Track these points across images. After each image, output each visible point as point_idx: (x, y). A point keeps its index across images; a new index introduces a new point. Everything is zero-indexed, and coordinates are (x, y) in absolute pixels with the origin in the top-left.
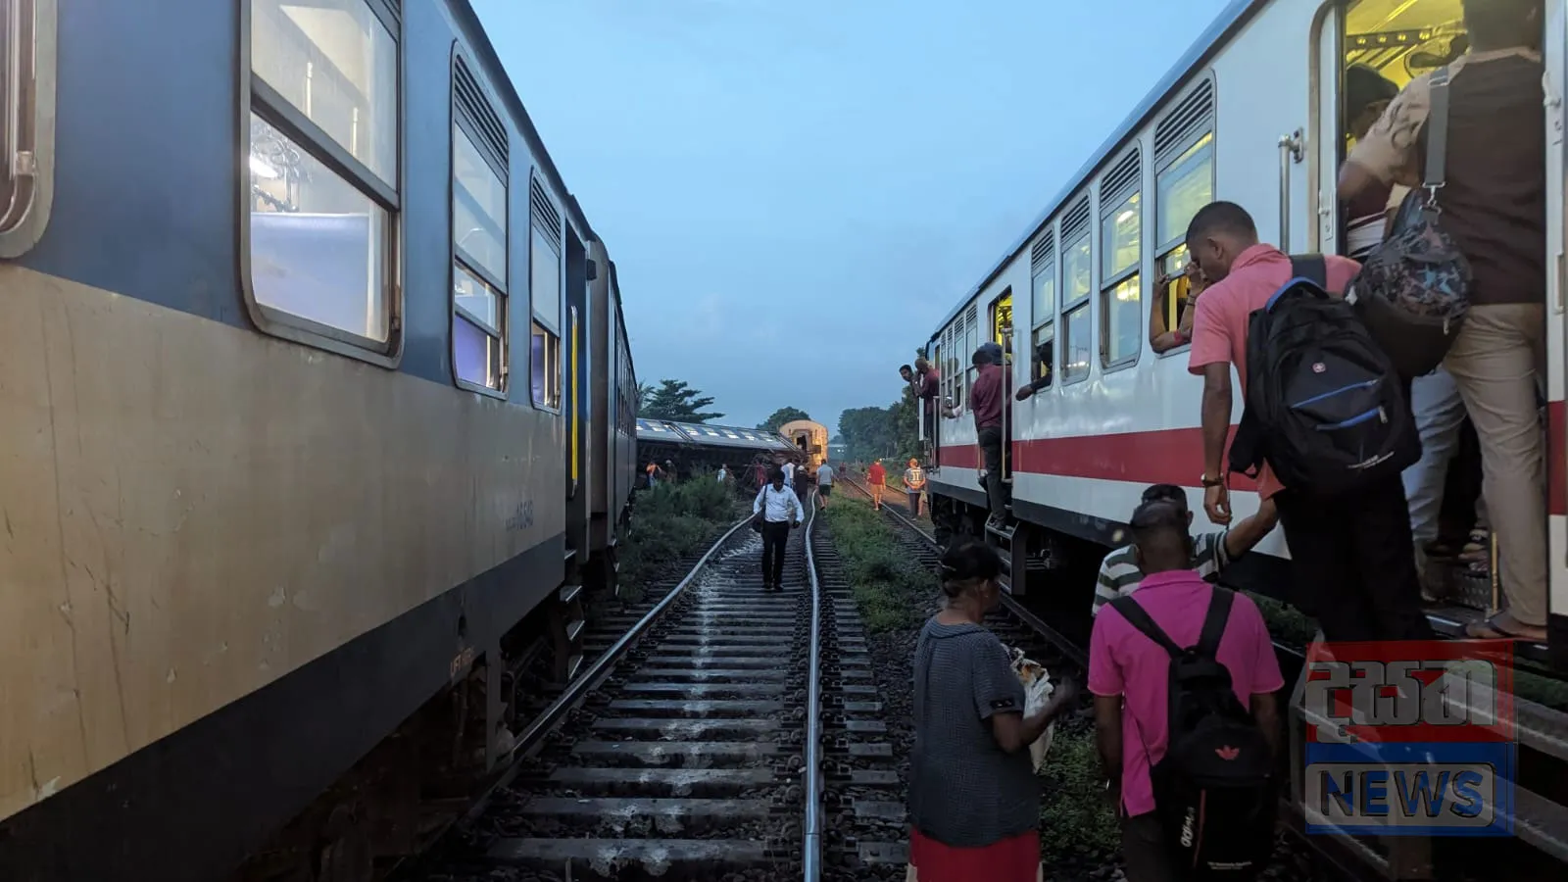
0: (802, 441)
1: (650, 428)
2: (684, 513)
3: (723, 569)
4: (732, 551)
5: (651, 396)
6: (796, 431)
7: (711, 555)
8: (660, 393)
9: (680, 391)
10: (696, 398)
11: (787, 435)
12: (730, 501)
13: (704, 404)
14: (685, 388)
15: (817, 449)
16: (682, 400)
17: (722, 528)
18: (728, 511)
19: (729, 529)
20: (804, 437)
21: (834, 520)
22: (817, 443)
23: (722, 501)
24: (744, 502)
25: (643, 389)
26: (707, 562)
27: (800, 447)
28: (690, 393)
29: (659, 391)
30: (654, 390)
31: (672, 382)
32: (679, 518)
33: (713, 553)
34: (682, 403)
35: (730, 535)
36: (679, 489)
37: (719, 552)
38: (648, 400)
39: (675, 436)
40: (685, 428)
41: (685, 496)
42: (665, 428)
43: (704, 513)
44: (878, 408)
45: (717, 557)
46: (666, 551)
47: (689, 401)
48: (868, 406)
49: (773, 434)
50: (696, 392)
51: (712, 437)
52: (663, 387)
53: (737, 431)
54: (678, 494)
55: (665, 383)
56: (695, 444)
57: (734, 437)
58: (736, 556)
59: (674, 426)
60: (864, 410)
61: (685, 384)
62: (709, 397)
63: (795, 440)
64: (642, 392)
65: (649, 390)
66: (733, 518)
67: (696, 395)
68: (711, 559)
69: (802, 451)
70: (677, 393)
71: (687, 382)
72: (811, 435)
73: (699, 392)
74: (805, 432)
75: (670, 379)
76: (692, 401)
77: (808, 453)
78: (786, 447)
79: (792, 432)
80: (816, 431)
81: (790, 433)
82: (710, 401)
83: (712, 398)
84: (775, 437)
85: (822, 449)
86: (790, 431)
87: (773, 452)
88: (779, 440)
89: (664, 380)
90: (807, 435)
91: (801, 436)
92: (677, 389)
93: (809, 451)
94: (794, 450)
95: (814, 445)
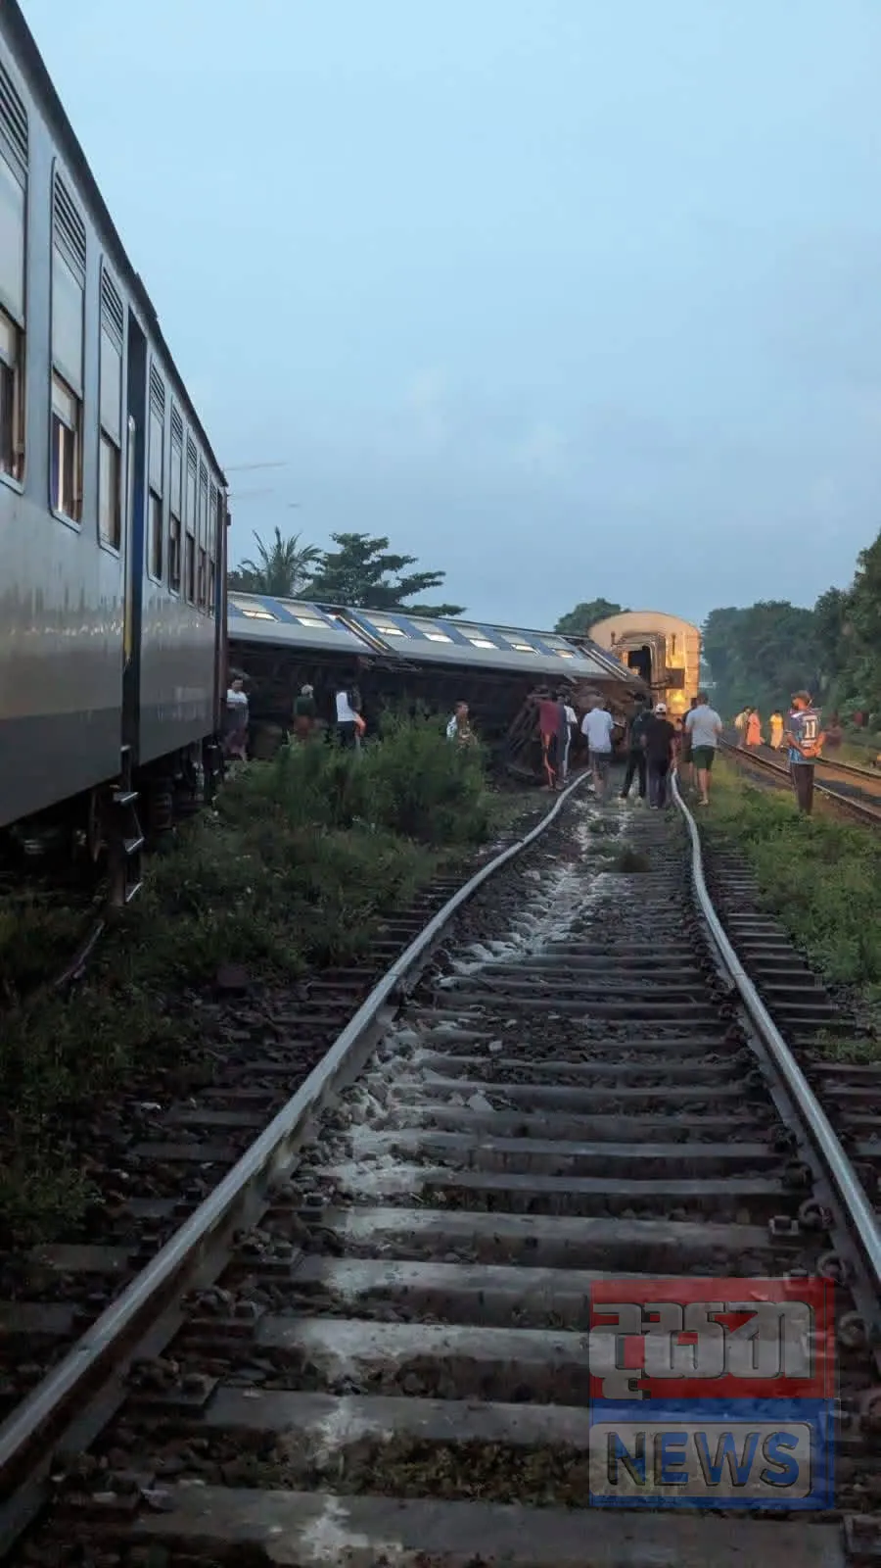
0: (641, 658)
1: (294, 620)
2: (356, 819)
3: (447, 1027)
4: (478, 948)
5: (311, 567)
6: (627, 636)
7: (408, 972)
8: (332, 561)
9: (374, 558)
10: (407, 572)
11: (607, 645)
12: (474, 792)
13: (424, 586)
14: (383, 552)
15: (675, 679)
16: (377, 576)
17: (452, 866)
18: (469, 818)
19: (470, 871)
20: (646, 650)
21: (757, 848)
22: (675, 664)
23: (453, 793)
24: (509, 796)
25: (296, 552)
26: (393, 998)
27: (636, 671)
28: (395, 563)
29: (330, 556)
30: (320, 555)
31: (356, 538)
32: (342, 835)
33: (417, 960)
34: (379, 582)
35: (473, 894)
36: (342, 760)
37: (439, 958)
38: (305, 576)
39: (348, 639)
40: (373, 621)
41: (359, 778)
42: (326, 620)
43: (407, 820)
44: (787, 605)
45: (429, 973)
46: (260, 953)
47: (391, 579)
48: (766, 600)
49: (576, 643)
50: (406, 560)
51: (436, 642)
52: (337, 549)
53: (493, 632)
54: (340, 774)
55: (342, 540)
56: (394, 658)
57: (488, 645)
58: (489, 971)
59: (349, 616)
60: (759, 607)
61: (382, 543)
62: (433, 571)
63: (625, 655)
64: (293, 560)
65: (309, 554)
66: (481, 836)
67: (406, 566)
68: (406, 988)
69: (641, 682)
70: (365, 562)
71: (386, 538)
72: (662, 646)
73: (414, 560)
74: (649, 639)
75: (351, 531)
76: (398, 579)
77: (653, 686)
78: (604, 672)
79: (617, 638)
80: (674, 637)
81: (613, 640)
82: (437, 579)
83: (441, 574)
84: (581, 650)
85: (687, 679)
86: (613, 635)
87: (574, 681)
88: (589, 656)
89: (341, 534)
90: (654, 643)
91: (638, 647)
92: (366, 554)
93: (656, 683)
94: (622, 678)
95: (667, 669)
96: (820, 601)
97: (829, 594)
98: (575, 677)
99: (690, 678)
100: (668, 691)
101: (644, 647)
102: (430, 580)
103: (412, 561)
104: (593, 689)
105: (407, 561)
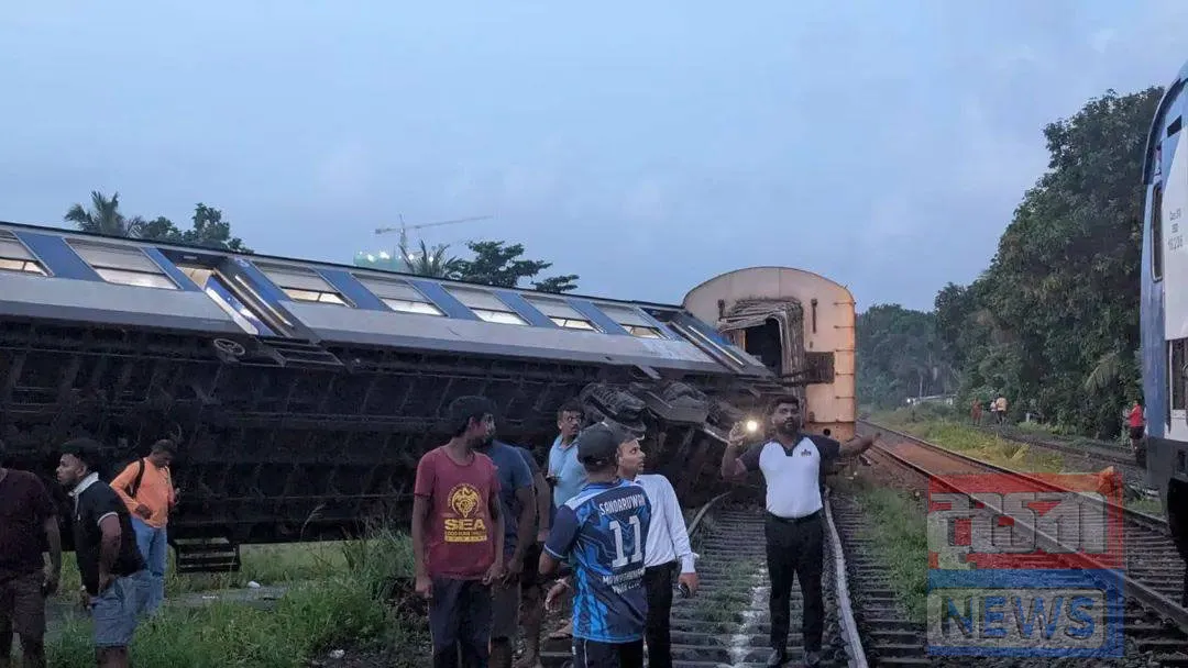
0: (765, 338)
9: (509, 264)
10: (542, 276)
14: (518, 258)
15: (820, 368)
16: (513, 282)
20: (772, 324)
22: (819, 346)
27: (757, 359)
28: (530, 268)
31: (492, 245)
52: (471, 257)
55: (477, 248)
61: (518, 250)
63: (741, 333)
64: (438, 270)
67: (541, 270)
69: (767, 374)
70: (502, 269)
71: (520, 245)
72: (797, 315)
73: (549, 265)
74: (775, 308)
75: (487, 240)
76: (532, 283)
77: (787, 380)
78: (706, 359)
79: (728, 309)
80: (814, 304)
81: (721, 313)
82: (571, 282)
83: (575, 277)
84: (672, 328)
85: (838, 368)
86: (721, 304)
87: (655, 376)
88: (684, 335)
89: (478, 242)
90: (784, 313)
91: (760, 320)
92: (502, 260)
93: (790, 376)
94: (736, 369)
95: (806, 354)
96: (941, 296)
97: (947, 289)
98: (657, 370)
99: (844, 364)
100: (810, 387)
101: (768, 320)
102: (565, 284)
103: (546, 266)
104: (686, 387)
105: (540, 267)
